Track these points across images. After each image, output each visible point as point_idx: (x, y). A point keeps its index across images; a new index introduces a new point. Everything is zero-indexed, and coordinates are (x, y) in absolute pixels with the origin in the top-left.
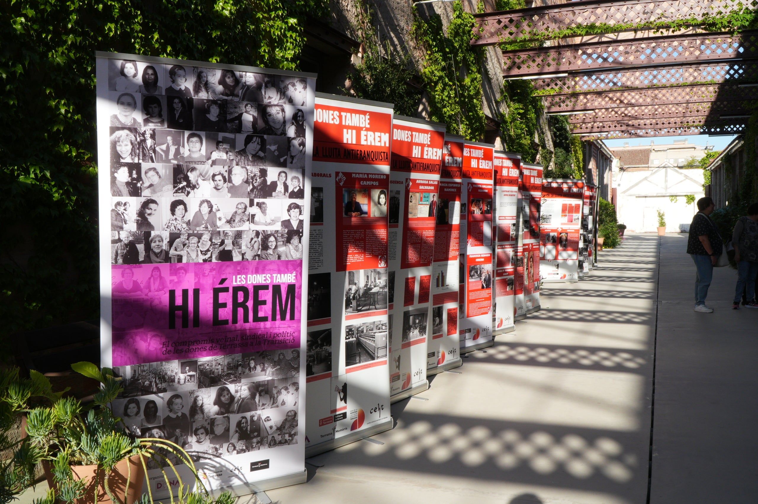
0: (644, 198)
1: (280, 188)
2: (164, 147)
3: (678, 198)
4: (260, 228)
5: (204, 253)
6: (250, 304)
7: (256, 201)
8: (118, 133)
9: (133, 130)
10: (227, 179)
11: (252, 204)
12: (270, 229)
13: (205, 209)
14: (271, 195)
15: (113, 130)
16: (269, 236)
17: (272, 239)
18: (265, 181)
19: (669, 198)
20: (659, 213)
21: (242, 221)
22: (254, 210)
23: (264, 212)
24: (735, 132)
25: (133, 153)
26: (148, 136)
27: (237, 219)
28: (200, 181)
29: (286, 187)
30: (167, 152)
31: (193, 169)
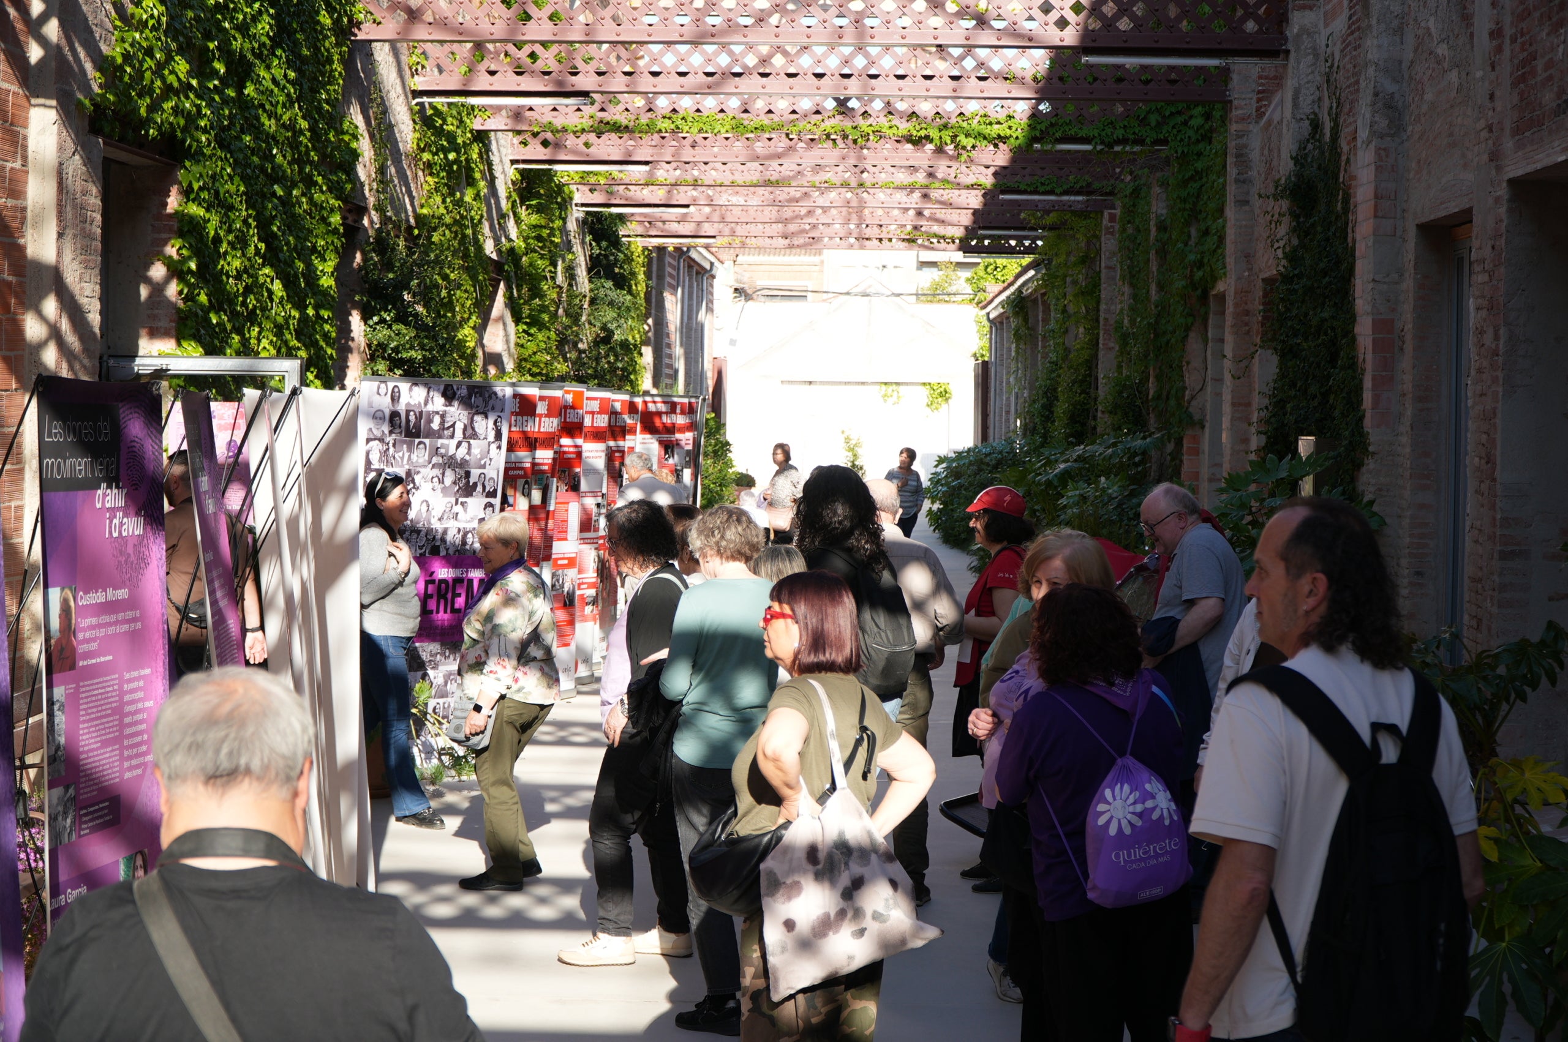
0: (807, 387)
1: (479, 488)
2: (401, 454)
3: (902, 388)
4: (461, 525)
5: (421, 548)
6: (449, 595)
7: (461, 500)
8: (372, 443)
9: (381, 440)
10: (441, 481)
11: (457, 503)
12: (469, 526)
13: (424, 508)
14: (471, 495)
15: (368, 441)
16: (468, 532)
17: (470, 535)
18: (468, 482)
19: (877, 387)
20: (847, 440)
21: (448, 518)
22: (458, 509)
23: (465, 510)
24: (1028, 251)
25: (380, 460)
26: (391, 445)
27: (445, 517)
28: (423, 484)
29: (484, 487)
30: (402, 458)
31: (418, 472)
